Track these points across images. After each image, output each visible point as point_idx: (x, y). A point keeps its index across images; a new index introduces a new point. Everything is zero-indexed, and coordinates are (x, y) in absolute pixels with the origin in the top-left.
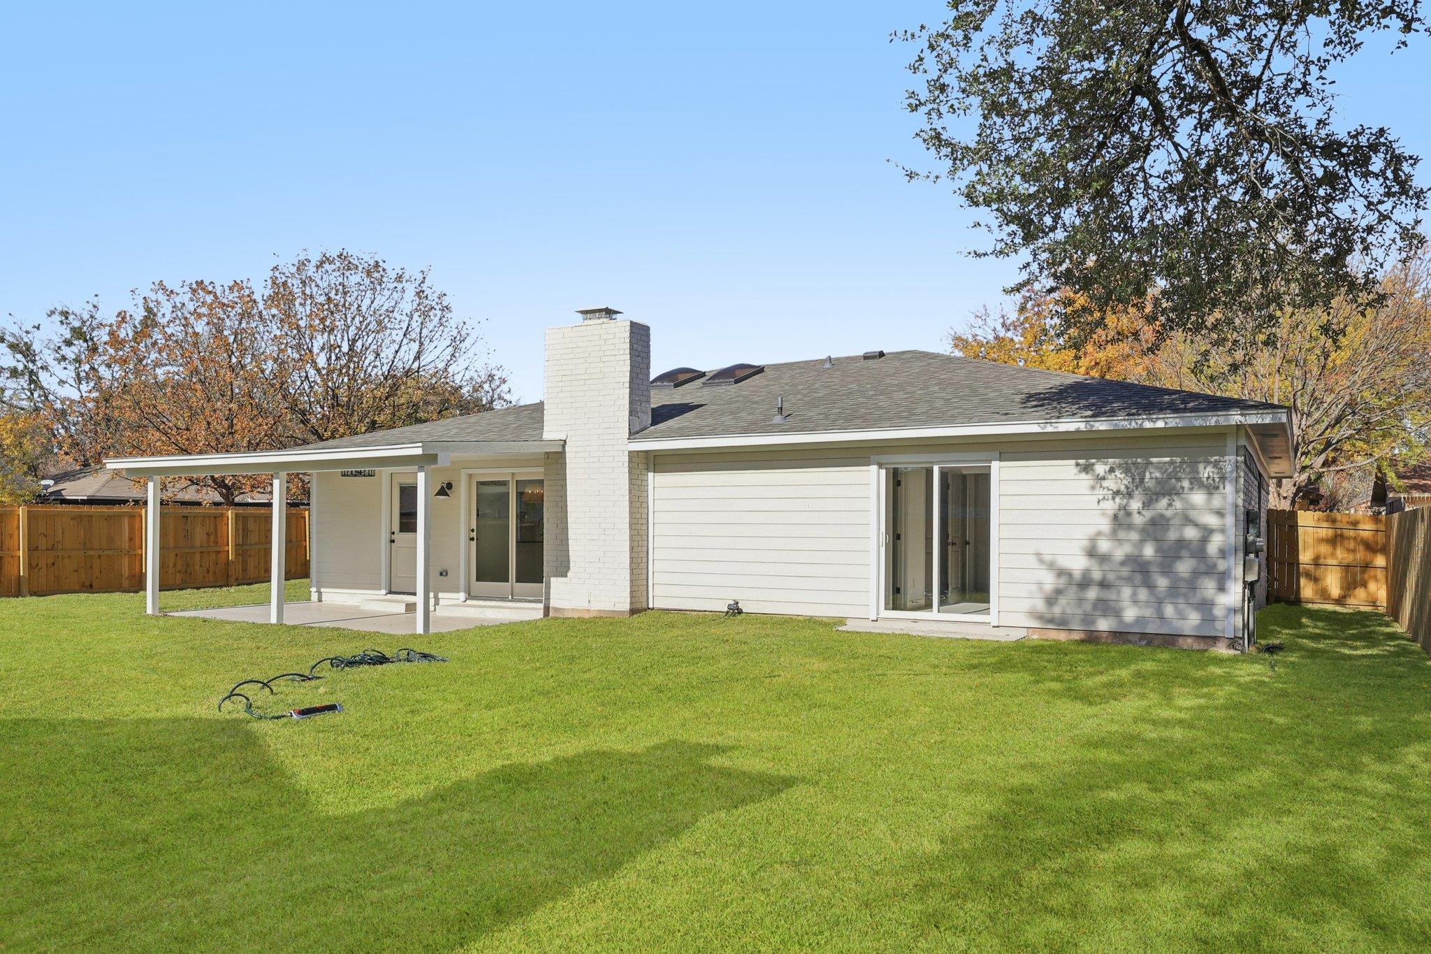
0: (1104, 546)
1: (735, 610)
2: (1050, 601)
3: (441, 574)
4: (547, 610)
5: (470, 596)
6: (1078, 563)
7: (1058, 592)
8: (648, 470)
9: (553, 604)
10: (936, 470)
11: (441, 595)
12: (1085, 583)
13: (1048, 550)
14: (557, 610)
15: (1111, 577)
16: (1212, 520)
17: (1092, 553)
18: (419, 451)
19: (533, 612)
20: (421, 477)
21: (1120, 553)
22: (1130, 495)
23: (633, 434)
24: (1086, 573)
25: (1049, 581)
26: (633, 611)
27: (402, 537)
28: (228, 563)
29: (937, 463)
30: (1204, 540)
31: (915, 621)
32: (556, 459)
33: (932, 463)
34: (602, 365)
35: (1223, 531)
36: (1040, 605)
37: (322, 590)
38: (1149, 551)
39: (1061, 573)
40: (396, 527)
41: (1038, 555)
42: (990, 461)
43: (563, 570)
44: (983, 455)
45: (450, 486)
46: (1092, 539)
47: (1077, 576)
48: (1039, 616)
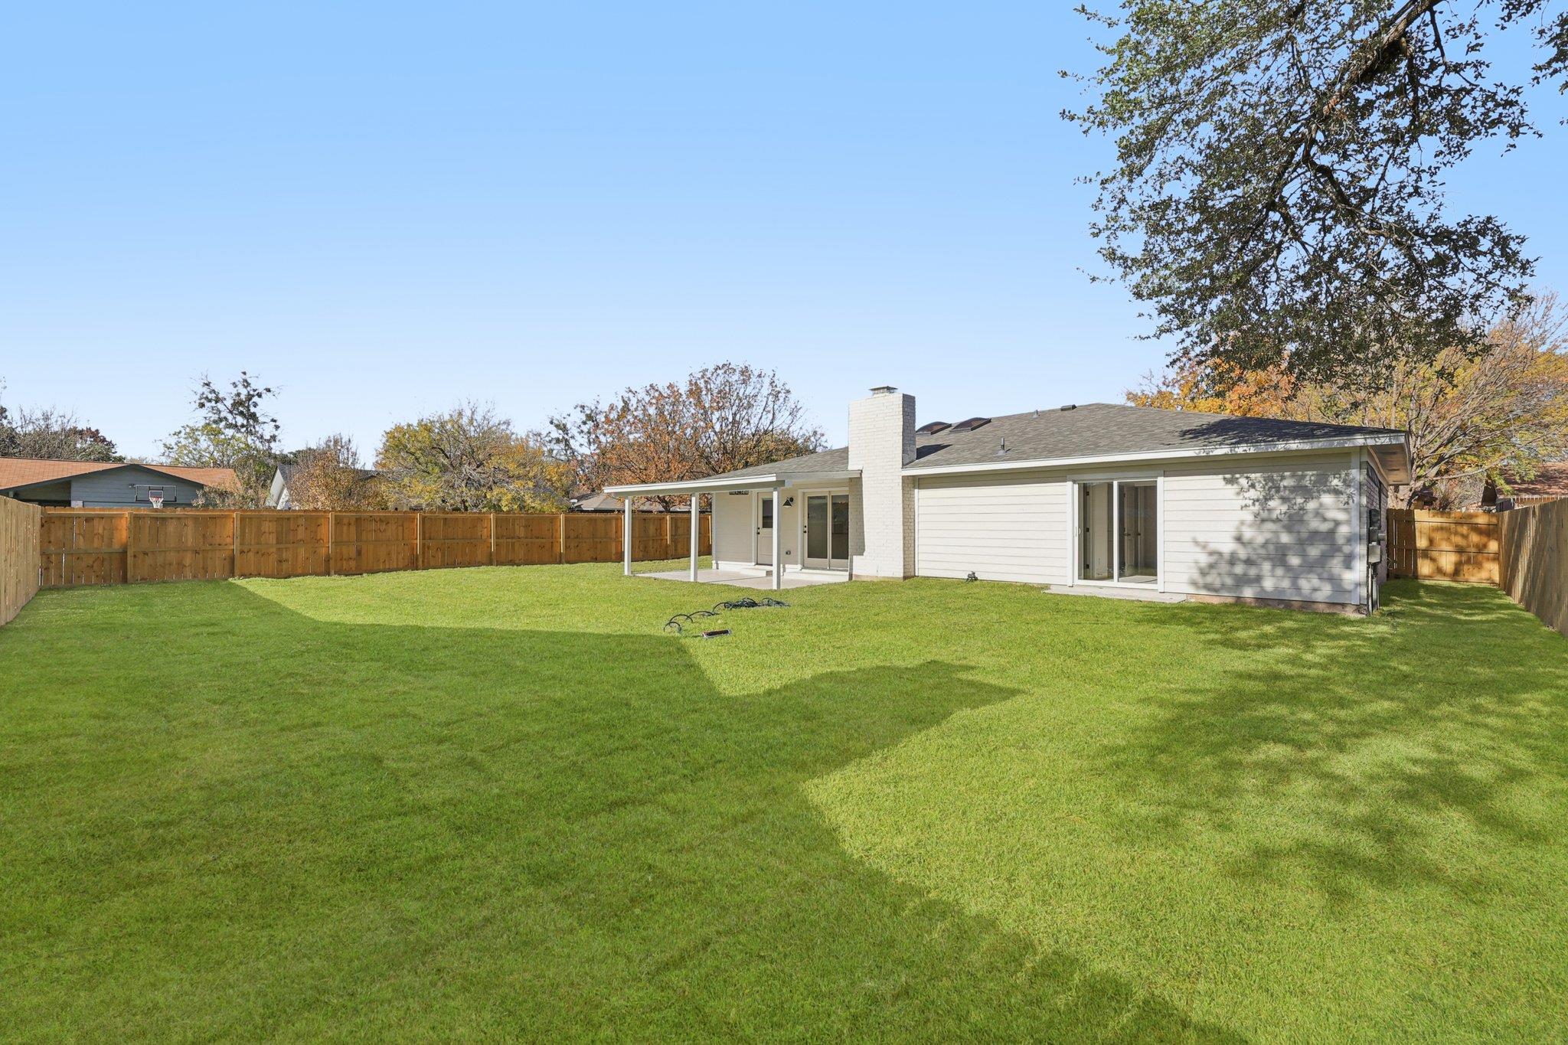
0: (1248, 535)
1: (973, 578)
2: (1204, 573)
3: (787, 553)
4: (851, 576)
5: (804, 567)
6: (1227, 546)
7: (1212, 566)
8: (914, 487)
9: (854, 572)
10: (1115, 484)
11: (787, 566)
12: (1233, 560)
13: (1201, 539)
14: (857, 576)
15: (1254, 556)
16: (1340, 516)
17: (1239, 539)
18: (774, 479)
19: (843, 577)
20: (775, 494)
21: (1260, 540)
22: (1266, 499)
23: (904, 465)
24: (1234, 554)
25: (1204, 559)
26: (905, 578)
27: (762, 530)
29: (1116, 479)
30: (1333, 530)
31: (1101, 588)
32: (856, 482)
33: (1112, 479)
35: (1349, 523)
36: (1197, 577)
37: (719, 562)
39: (1214, 553)
40: (760, 525)
41: (1196, 543)
42: (1156, 478)
43: (861, 551)
44: (1151, 473)
45: (792, 499)
46: (1238, 529)
47: (1227, 556)
48: (1194, 583)
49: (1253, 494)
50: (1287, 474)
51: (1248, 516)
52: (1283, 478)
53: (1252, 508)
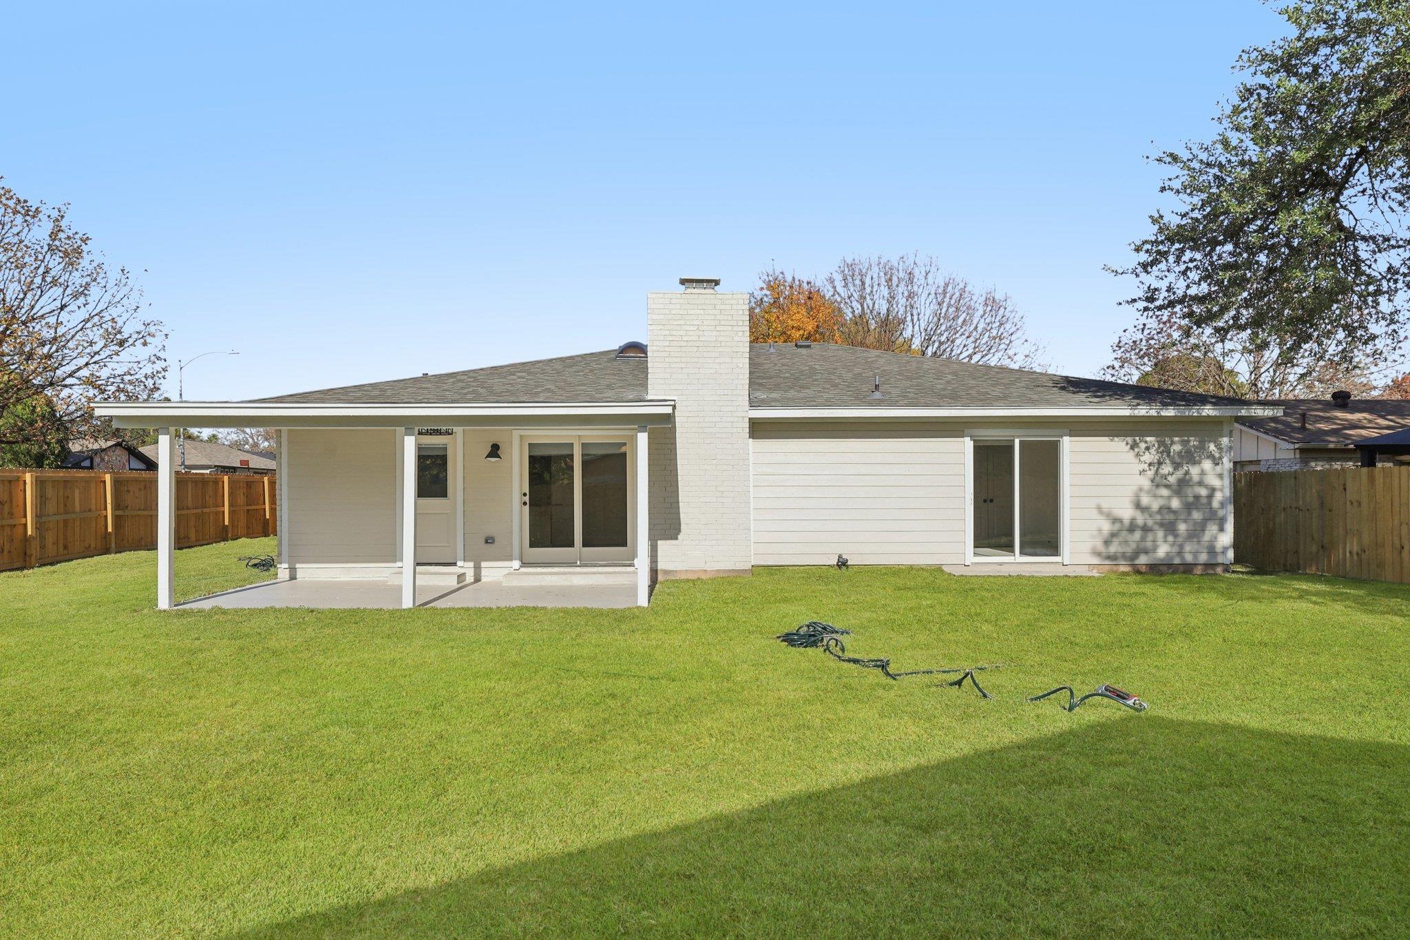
0: (1145, 500)
1: (842, 563)
2: (1107, 543)
3: (487, 542)
5: (526, 564)
6: (1127, 512)
7: (1113, 535)
9: (661, 566)
10: (1017, 442)
11: (483, 564)
12: (1132, 528)
13: (1105, 505)
14: (666, 572)
15: (1150, 523)
16: (1216, 482)
17: (1138, 506)
21: (1155, 506)
22: (1160, 463)
23: (758, 401)
24: (1133, 520)
25: (1107, 527)
27: (419, 502)
28: (26, 540)
29: (1018, 437)
30: (1210, 497)
31: (1001, 564)
33: (1013, 436)
34: (718, 334)
35: (1221, 490)
36: (1100, 547)
37: (298, 566)
38: (1175, 503)
39: (1116, 520)
41: (1099, 508)
42: (1062, 437)
44: (1057, 432)
46: (1137, 496)
47: (1127, 522)
48: (1099, 554)
49: (1148, 457)
50: (1176, 439)
51: (1145, 483)
52: (1173, 443)
53: (1149, 472)
